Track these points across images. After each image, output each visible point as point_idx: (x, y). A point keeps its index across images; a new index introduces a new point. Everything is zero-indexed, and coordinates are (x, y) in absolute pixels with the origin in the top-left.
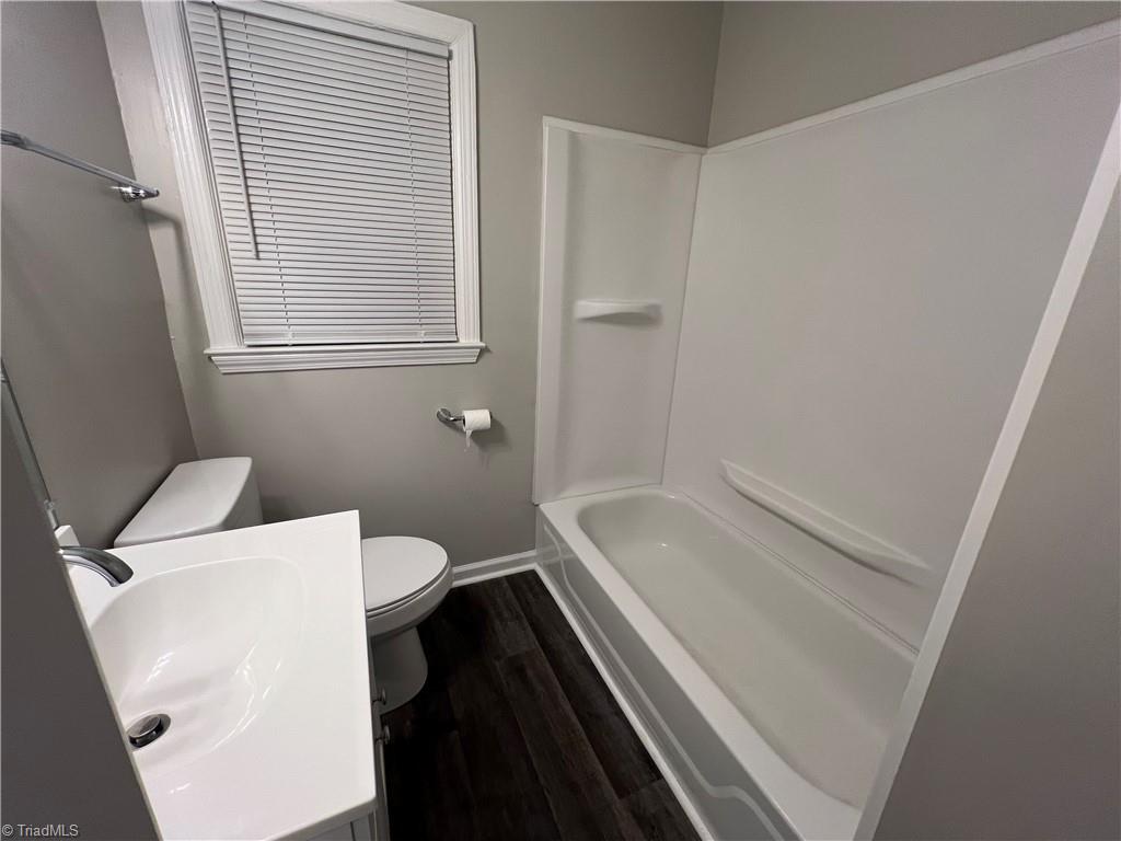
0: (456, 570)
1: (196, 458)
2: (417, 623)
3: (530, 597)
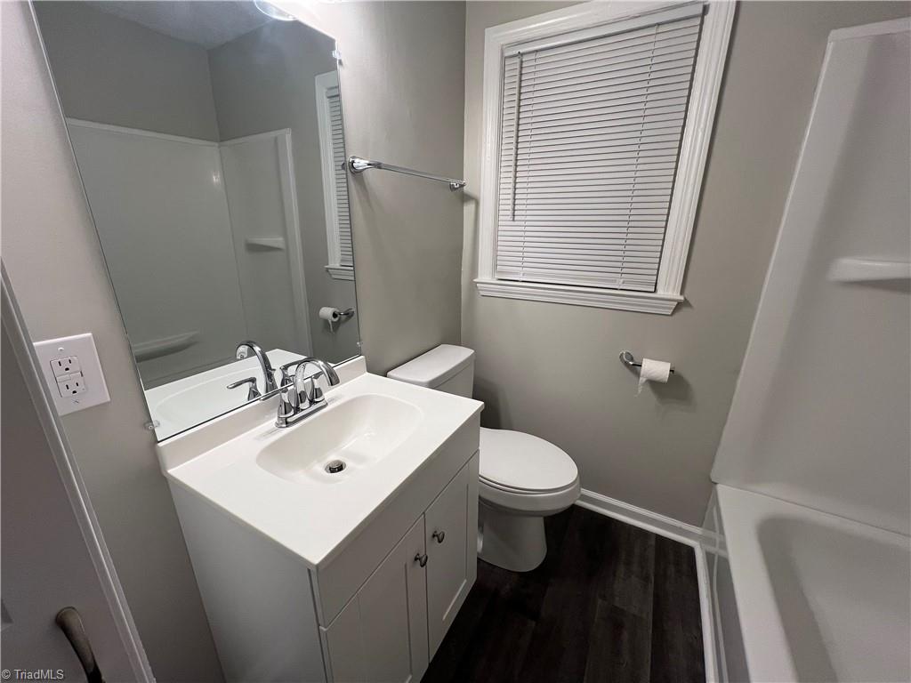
0: (584, 491)
1: (460, 345)
2: (546, 515)
3: (672, 570)
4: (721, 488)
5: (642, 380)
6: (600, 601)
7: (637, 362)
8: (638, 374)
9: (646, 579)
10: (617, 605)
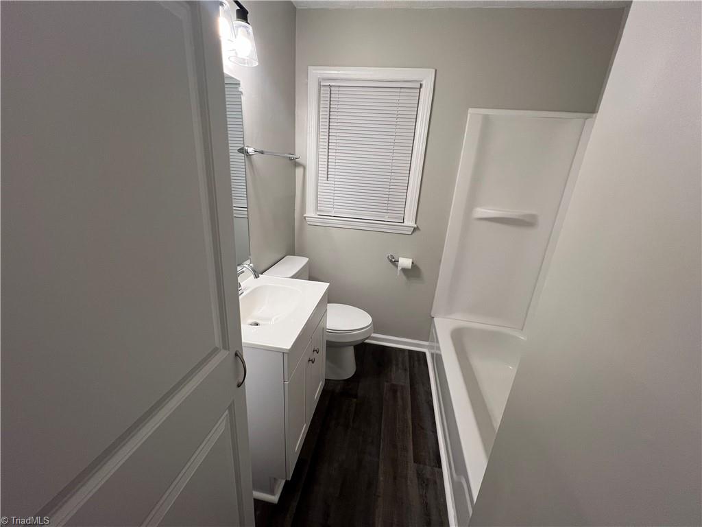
0: (373, 334)
3: (416, 363)
4: (436, 320)
5: (399, 268)
6: (386, 383)
7: (396, 259)
8: (397, 266)
9: (406, 370)
10: (394, 383)
